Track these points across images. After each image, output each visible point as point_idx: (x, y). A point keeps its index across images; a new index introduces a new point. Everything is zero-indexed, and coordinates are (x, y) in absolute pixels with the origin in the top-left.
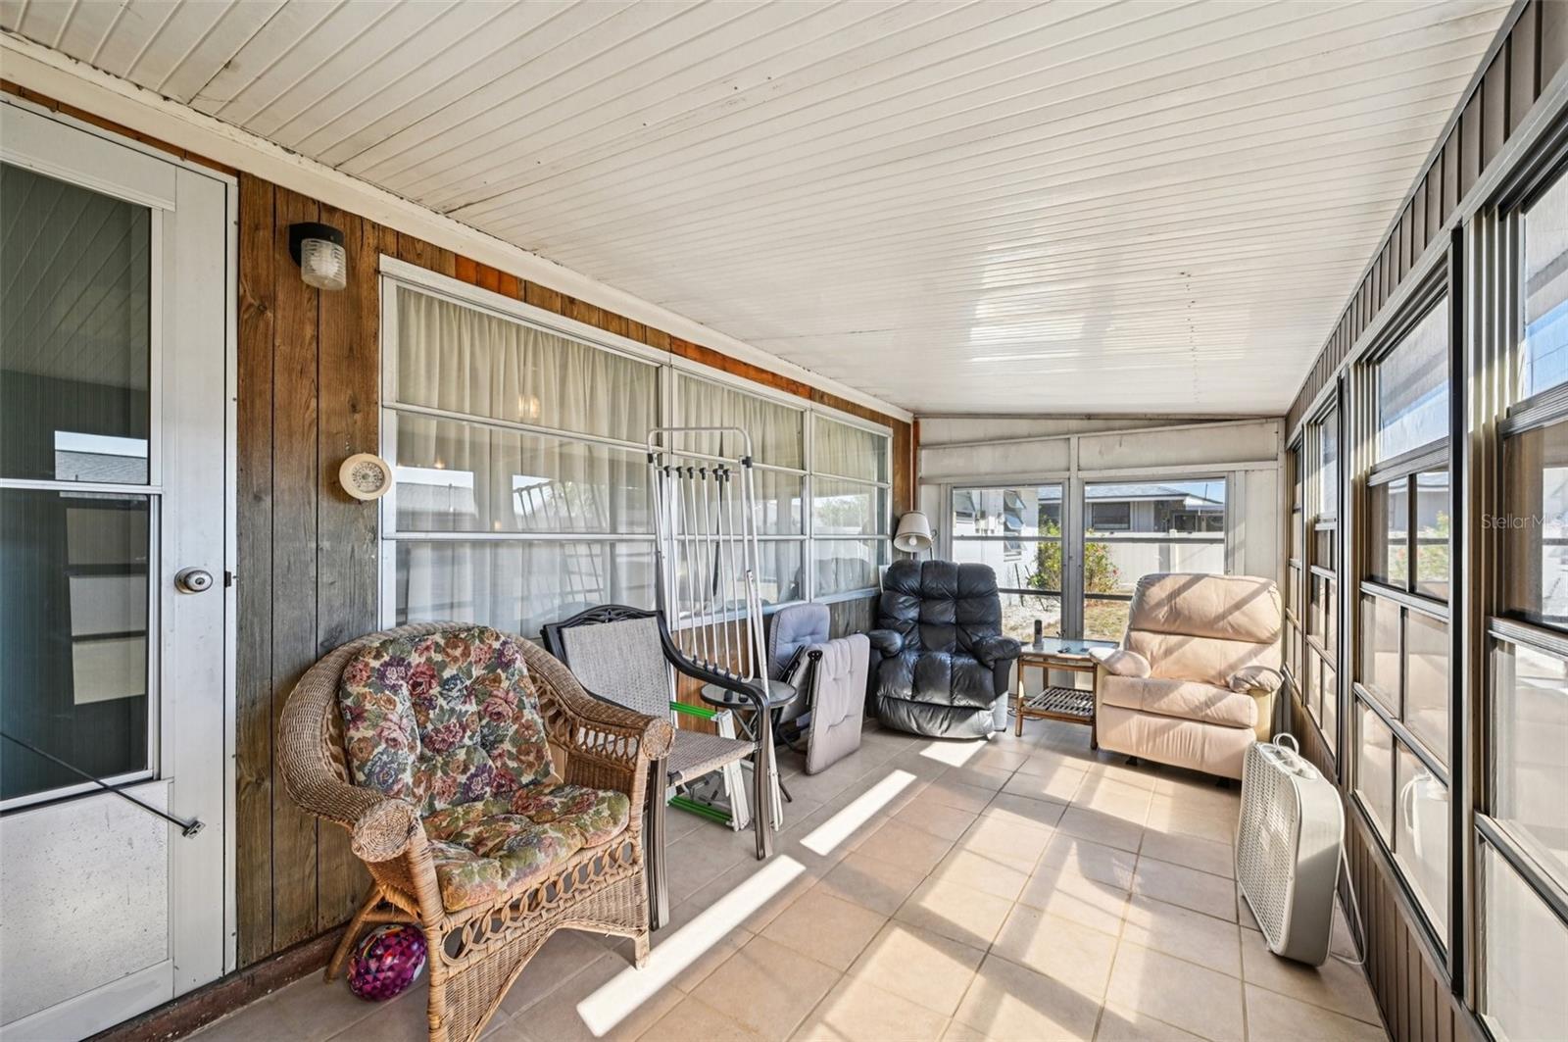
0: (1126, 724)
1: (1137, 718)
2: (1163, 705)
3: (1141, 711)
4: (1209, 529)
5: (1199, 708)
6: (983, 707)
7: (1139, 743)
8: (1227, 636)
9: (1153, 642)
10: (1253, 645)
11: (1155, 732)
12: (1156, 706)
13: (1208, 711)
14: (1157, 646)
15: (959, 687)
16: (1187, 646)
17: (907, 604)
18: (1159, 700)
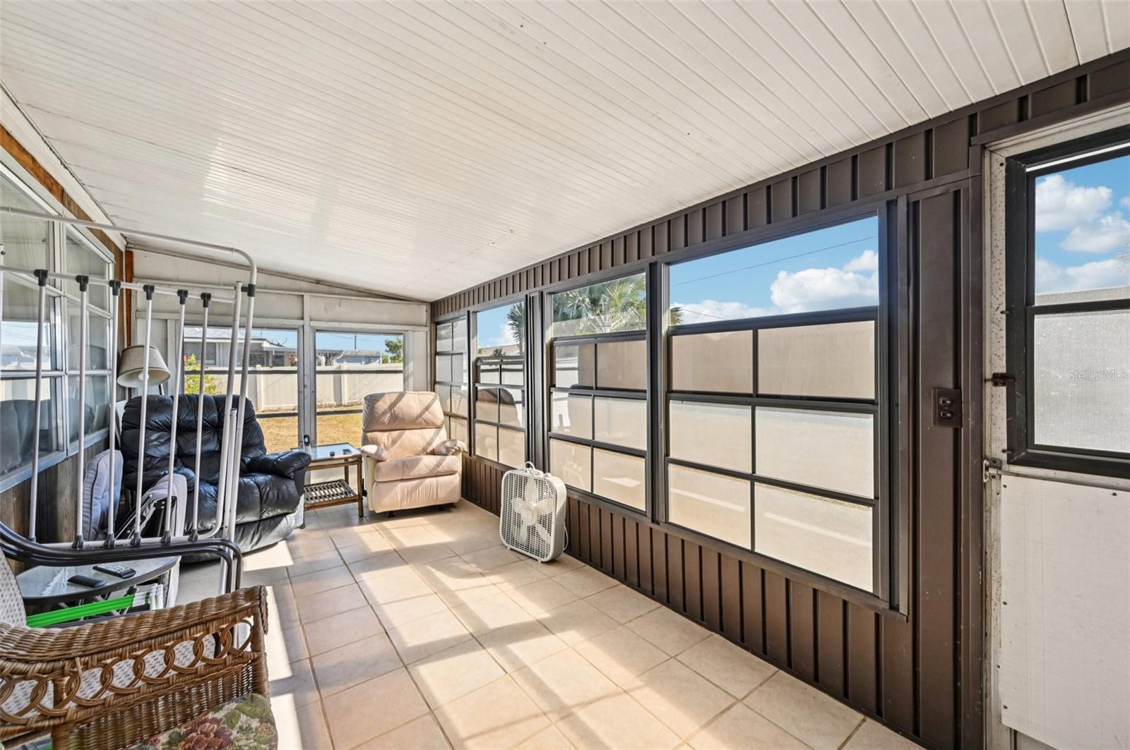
0: (394, 492)
1: (400, 485)
2: (416, 472)
3: (402, 480)
4: (275, 364)
5: (434, 469)
6: (291, 511)
7: (402, 500)
8: (422, 427)
9: (383, 437)
10: (434, 430)
11: (411, 490)
12: (412, 474)
13: (439, 470)
14: (387, 440)
15: (266, 504)
16: (403, 437)
17: (162, 441)
18: (413, 470)
